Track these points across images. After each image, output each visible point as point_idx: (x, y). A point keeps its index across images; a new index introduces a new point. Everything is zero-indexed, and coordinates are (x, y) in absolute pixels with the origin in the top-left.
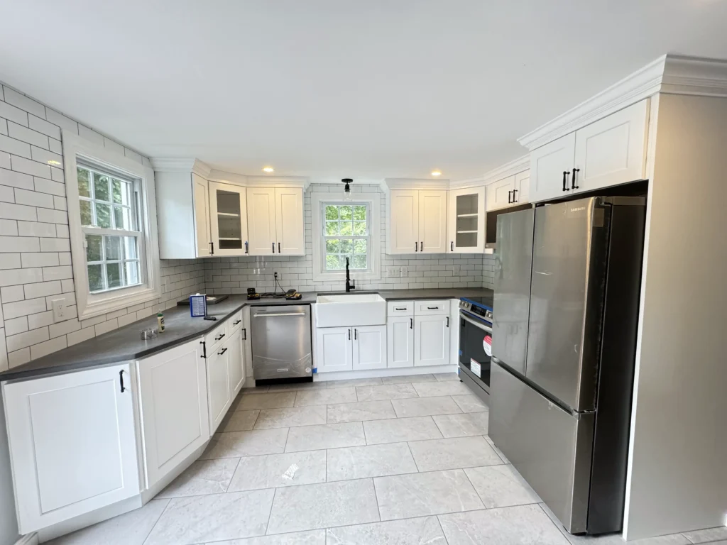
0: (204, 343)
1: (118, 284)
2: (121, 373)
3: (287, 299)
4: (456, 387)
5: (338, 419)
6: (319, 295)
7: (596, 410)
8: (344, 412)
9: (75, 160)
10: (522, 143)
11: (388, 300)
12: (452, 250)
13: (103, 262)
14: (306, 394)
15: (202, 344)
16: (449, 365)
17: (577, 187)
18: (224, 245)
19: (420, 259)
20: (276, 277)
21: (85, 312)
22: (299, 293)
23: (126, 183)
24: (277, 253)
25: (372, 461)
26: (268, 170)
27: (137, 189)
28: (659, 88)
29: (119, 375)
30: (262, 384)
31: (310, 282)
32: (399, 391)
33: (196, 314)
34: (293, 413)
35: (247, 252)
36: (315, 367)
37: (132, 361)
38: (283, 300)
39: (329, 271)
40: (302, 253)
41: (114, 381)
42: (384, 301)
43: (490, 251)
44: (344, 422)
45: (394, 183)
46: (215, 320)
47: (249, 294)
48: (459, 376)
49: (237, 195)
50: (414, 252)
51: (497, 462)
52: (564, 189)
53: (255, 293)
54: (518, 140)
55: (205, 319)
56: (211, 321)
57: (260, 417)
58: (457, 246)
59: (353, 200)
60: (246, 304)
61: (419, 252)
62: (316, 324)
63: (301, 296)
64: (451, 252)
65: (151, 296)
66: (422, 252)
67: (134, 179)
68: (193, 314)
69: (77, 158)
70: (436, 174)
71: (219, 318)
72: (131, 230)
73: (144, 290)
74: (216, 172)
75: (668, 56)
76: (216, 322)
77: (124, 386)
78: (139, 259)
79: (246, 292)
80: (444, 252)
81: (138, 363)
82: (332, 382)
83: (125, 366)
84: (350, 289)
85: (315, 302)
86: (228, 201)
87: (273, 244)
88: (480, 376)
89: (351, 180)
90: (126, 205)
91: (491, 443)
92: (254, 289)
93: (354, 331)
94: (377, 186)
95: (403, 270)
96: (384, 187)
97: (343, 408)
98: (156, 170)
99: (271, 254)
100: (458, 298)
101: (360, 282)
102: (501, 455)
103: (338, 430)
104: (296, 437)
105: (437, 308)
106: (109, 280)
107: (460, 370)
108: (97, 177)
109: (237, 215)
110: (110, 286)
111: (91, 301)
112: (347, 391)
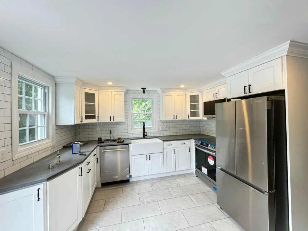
0: (82, 168)
1: (34, 139)
2: (38, 190)
3: (117, 142)
4: (195, 180)
5: (145, 201)
6: (131, 139)
7: (275, 191)
8: (147, 197)
9: (17, 77)
10: (223, 74)
11: (163, 141)
12: (189, 118)
13: (27, 128)
14: (127, 188)
15: (81, 169)
16: (191, 169)
17: (251, 92)
18: (87, 117)
19: (176, 122)
20: (110, 132)
21: (17, 155)
22: (123, 139)
23: (41, 88)
24: (112, 121)
25: (167, 223)
26: (110, 83)
27: (46, 91)
28: (286, 53)
29: (37, 192)
30: (105, 185)
31: (126, 134)
32: (171, 184)
33: (75, 152)
34: (123, 199)
35: (98, 121)
36: (131, 175)
37: (45, 183)
38: (115, 143)
39: (135, 129)
40: (123, 120)
41: (34, 195)
42: (162, 141)
43: (206, 119)
44: (148, 202)
45: (164, 90)
46: (86, 155)
47: (99, 141)
48: (196, 174)
49: (94, 94)
50: (173, 119)
51: (224, 217)
52: (245, 93)
53: (102, 140)
54: (220, 73)
55: (80, 155)
56: (84, 156)
57: (106, 203)
58: (191, 116)
59: (147, 97)
60: (98, 146)
61: (175, 119)
62: (131, 154)
63: (124, 140)
64: (188, 119)
65: (51, 144)
66: (176, 119)
67: (45, 86)
68: (74, 153)
69: (18, 76)
70: (182, 86)
71: (87, 154)
72: (42, 111)
73: (47, 141)
74: (85, 84)
75: (291, 41)
76: (86, 156)
77: (40, 197)
78: (45, 125)
79: (98, 140)
80: (185, 119)
81: (48, 183)
82: (139, 181)
83: (41, 186)
84: (145, 136)
85: (131, 143)
86: (90, 97)
87: (111, 117)
88: (207, 174)
89: (145, 89)
90: (40, 99)
91: (219, 207)
92: (101, 138)
93: (149, 156)
94: (156, 91)
95: (168, 127)
96: (159, 91)
97: (147, 195)
98: (56, 83)
99: (109, 121)
100: (193, 139)
101: (149, 133)
102: (224, 213)
103: (147, 207)
104: (127, 213)
105: (185, 144)
106: (30, 137)
107: (196, 172)
108: (27, 85)
109: (93, 104)
110: (30, 140)
111: (20, 149)
112: (147, 186)
